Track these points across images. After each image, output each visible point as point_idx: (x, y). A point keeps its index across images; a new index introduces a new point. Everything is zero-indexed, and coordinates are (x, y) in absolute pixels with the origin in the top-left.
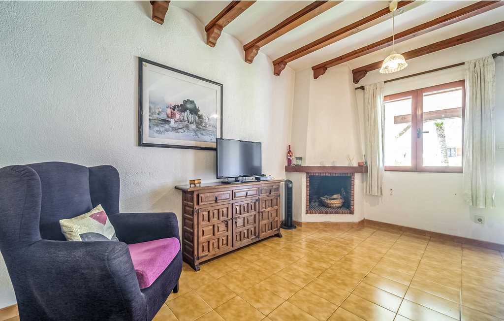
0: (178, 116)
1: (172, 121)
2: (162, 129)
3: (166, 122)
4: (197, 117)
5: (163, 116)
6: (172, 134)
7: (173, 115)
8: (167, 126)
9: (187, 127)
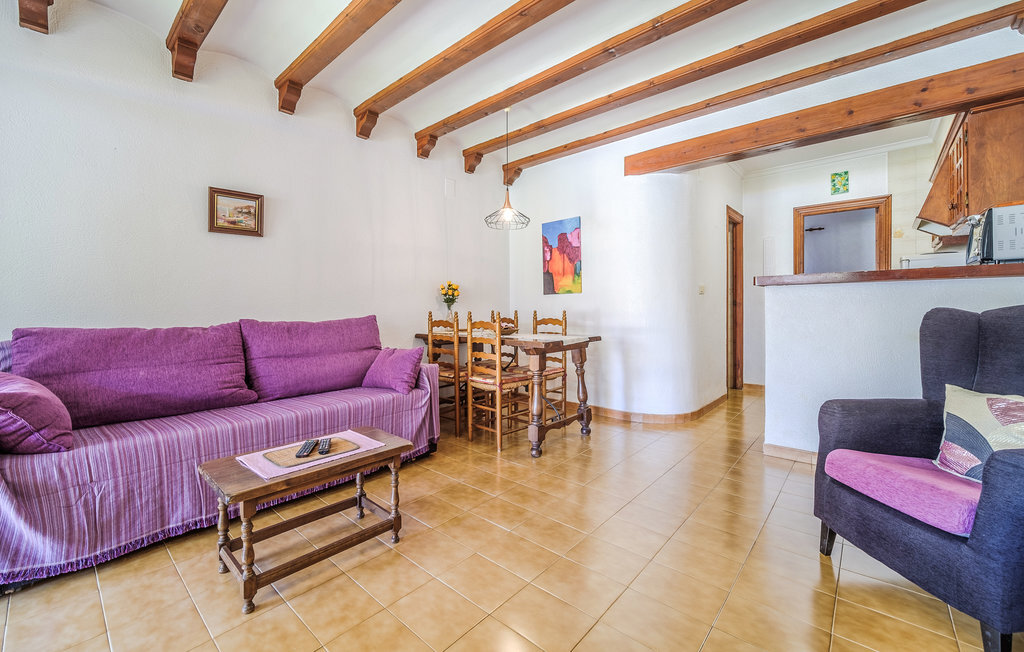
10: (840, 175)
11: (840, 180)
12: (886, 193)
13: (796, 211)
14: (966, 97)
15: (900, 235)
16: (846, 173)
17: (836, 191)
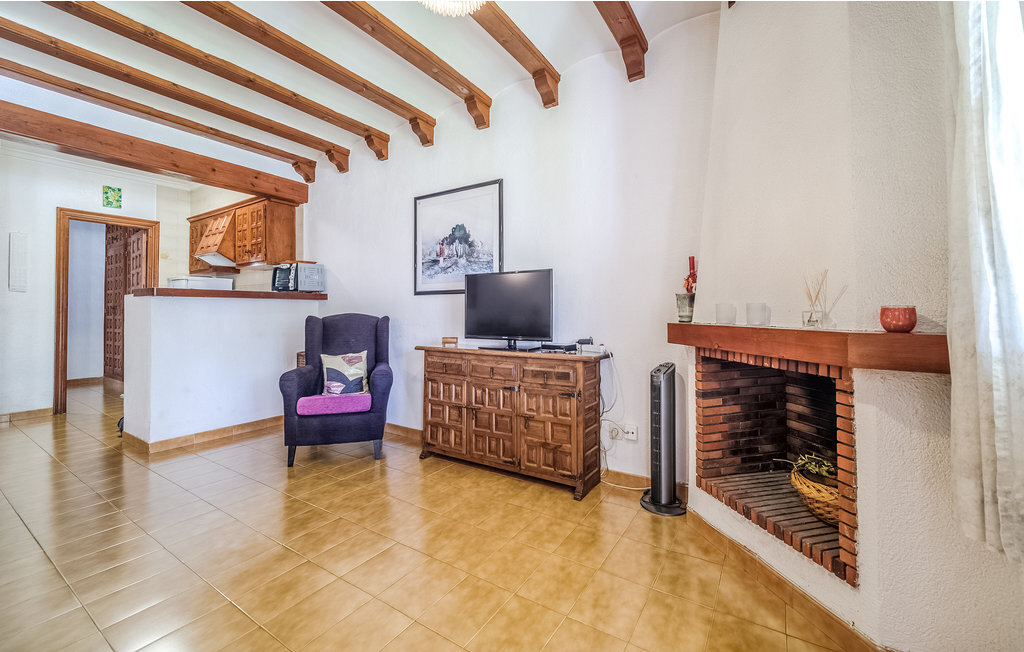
0: (446, 252)
1: (441, 259)
2: (433, 272)
3: (436, 262)
4: (467, 247)
5: (434, 256)
6: (441, 276)
7: (441, 253)
8: (436, 268)
9: (456, 263)
10: (114, 190)
11: (111, 194)
12: (155, 220)
13: (60, 210)
14: (274, 193)
15: (166, 257)
16: (119, 190)
17: (109, 204)
